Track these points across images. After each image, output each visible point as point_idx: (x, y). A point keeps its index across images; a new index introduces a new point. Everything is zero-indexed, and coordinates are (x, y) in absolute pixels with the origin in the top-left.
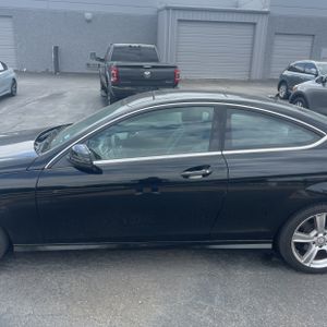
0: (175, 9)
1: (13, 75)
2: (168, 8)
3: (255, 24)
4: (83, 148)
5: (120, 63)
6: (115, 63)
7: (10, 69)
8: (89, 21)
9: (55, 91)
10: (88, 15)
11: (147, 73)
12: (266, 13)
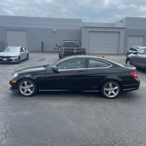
0: (88, 27)
1: (28, 52)
2: (85, 27)
3: (119, 32)
4: (56, 67)
5: (66, 48)
6: (64, 48)
7: (27, 50)
8: (55, 32)
9: (42, 58)
10: (55, 30)
11: (75, 51)
12: (124, 28)
